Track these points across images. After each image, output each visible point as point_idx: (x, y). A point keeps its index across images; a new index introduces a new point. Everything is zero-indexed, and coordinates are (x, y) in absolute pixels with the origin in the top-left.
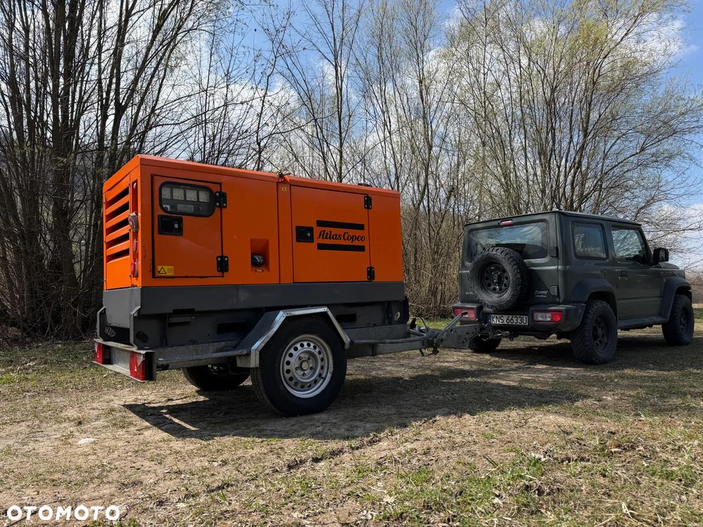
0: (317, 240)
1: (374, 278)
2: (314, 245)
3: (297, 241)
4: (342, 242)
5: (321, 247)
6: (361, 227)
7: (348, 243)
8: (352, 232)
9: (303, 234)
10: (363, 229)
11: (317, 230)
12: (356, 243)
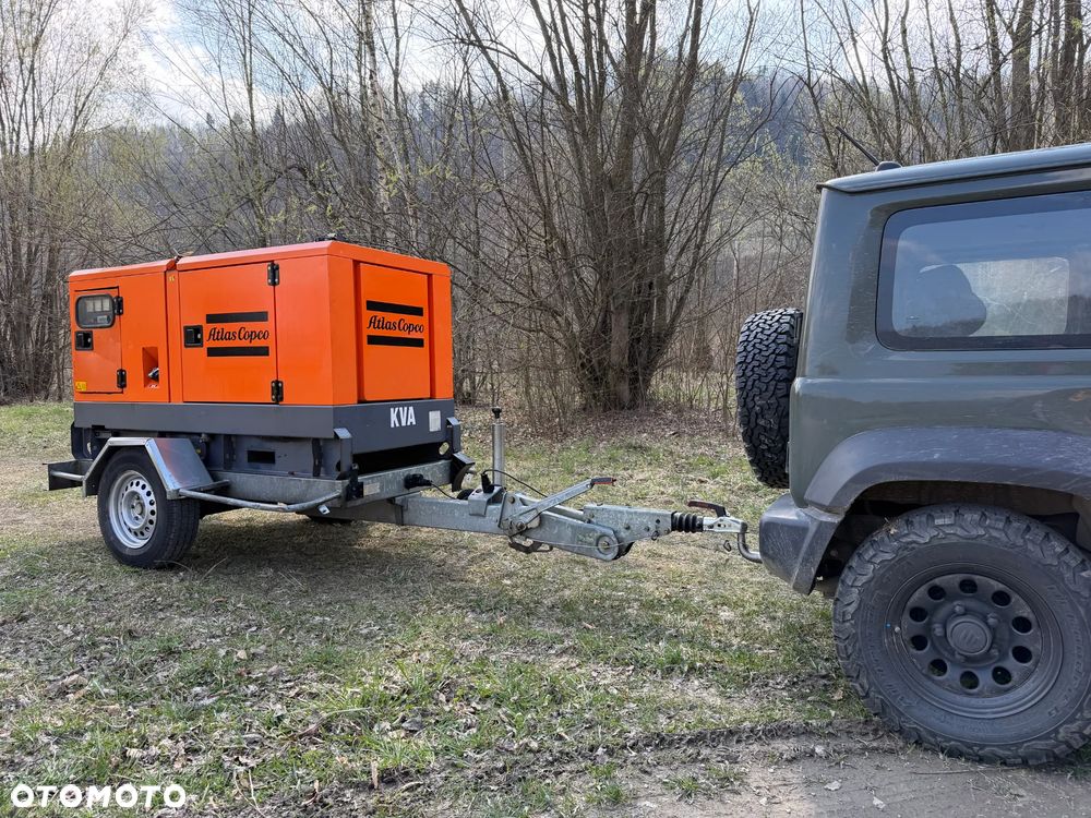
0: (208, 343)
1: (282, 399)
2: (203, 351)
3: (186, 346)
4: (237, 343)
5: (212, 352)
6: (262, 316)
7: (245, 343)
8: (250, 326)
9: (193, 336)
10: (267, 320)
11: (207, 328)
12: (257, 343)
